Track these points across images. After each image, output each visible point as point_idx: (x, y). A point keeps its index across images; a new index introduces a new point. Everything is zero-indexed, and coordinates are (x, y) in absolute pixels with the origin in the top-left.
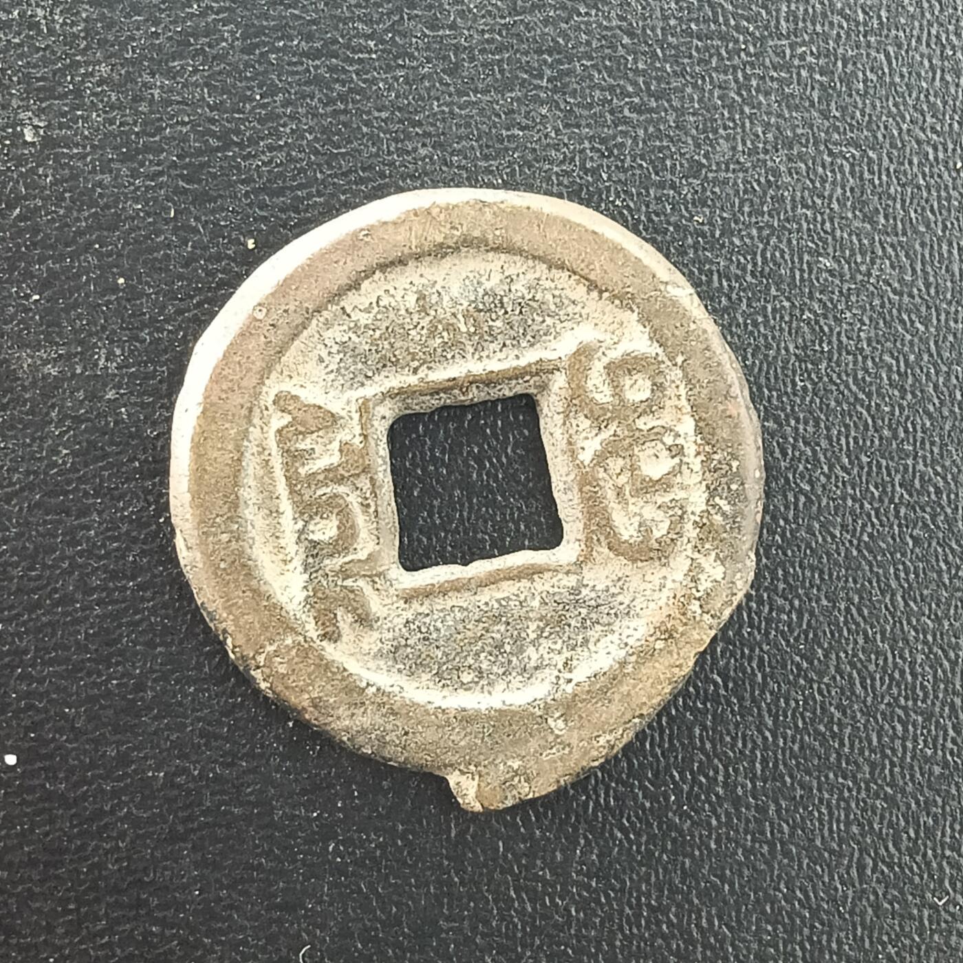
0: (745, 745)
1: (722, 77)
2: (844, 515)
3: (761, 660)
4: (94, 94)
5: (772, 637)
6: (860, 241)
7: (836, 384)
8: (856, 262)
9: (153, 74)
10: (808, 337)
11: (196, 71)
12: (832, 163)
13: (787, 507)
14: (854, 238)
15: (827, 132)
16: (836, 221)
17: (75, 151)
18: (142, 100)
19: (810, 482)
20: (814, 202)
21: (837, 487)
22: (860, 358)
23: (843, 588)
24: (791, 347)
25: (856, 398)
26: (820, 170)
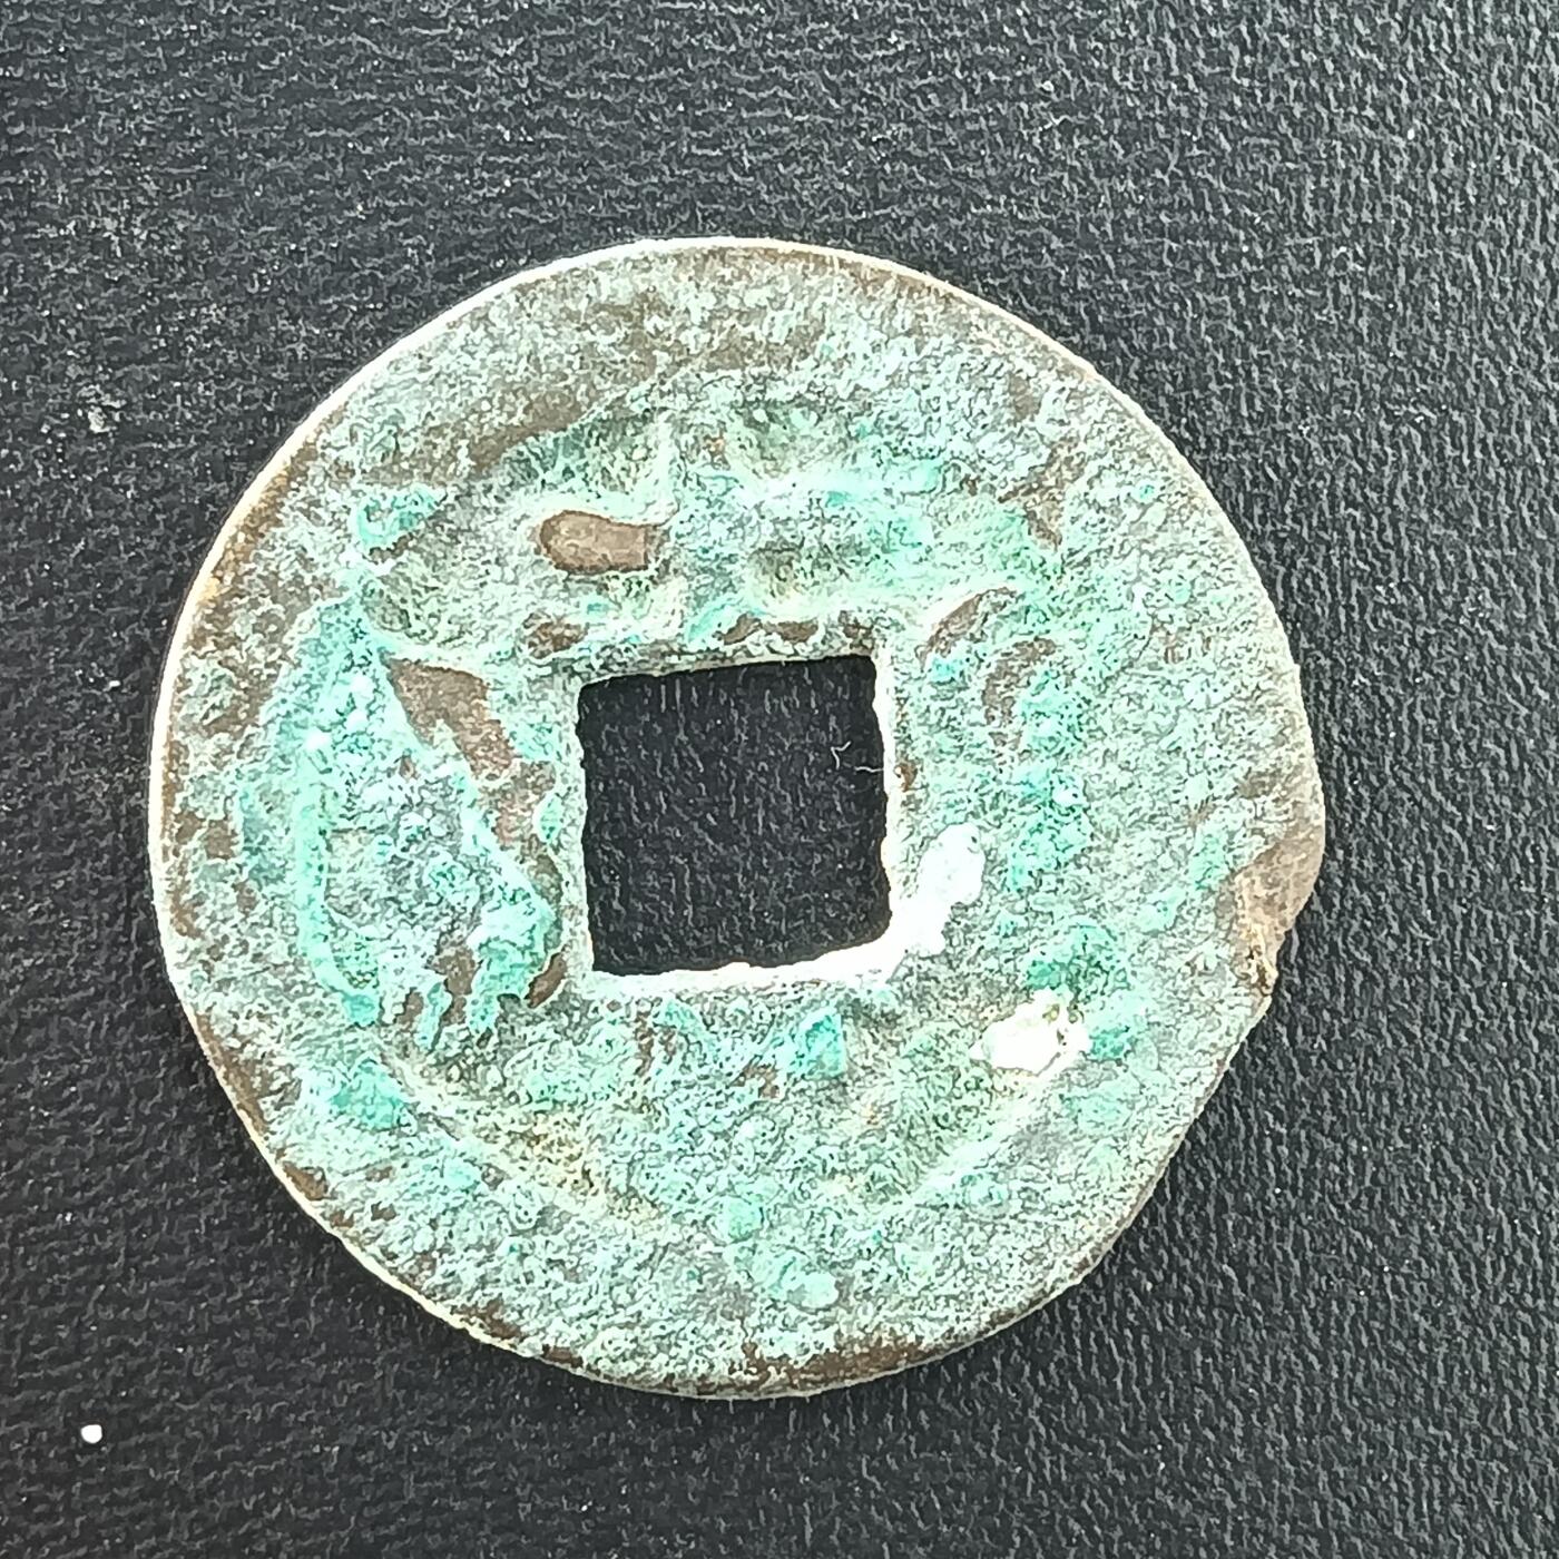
0: (1275, 1379)
1: (1212, 299)
2: (1426, 1002)
3: (1298, 1239)
4: (201, 353)
5: (1315, 1201)
6: (1441, 557)
7: (1408, 790)
8: (1436, 592)
9: (293, 319)
10: (1363, 715)
11: (362, 312)
12: (1392, 434)
13: (1334, 992)
14: (1432, 552)
15: (1383, 384)
16: (1402, 527)
17: (172, 446)
18: (278, 359)
19: (1372, 951)
20: (1365, 497)
21: (1415, 957)
22: (1446, 747)
23: (1428, 1120)
24: (1335, 732)
25: (1442, 810)
26: (1375, 445)
